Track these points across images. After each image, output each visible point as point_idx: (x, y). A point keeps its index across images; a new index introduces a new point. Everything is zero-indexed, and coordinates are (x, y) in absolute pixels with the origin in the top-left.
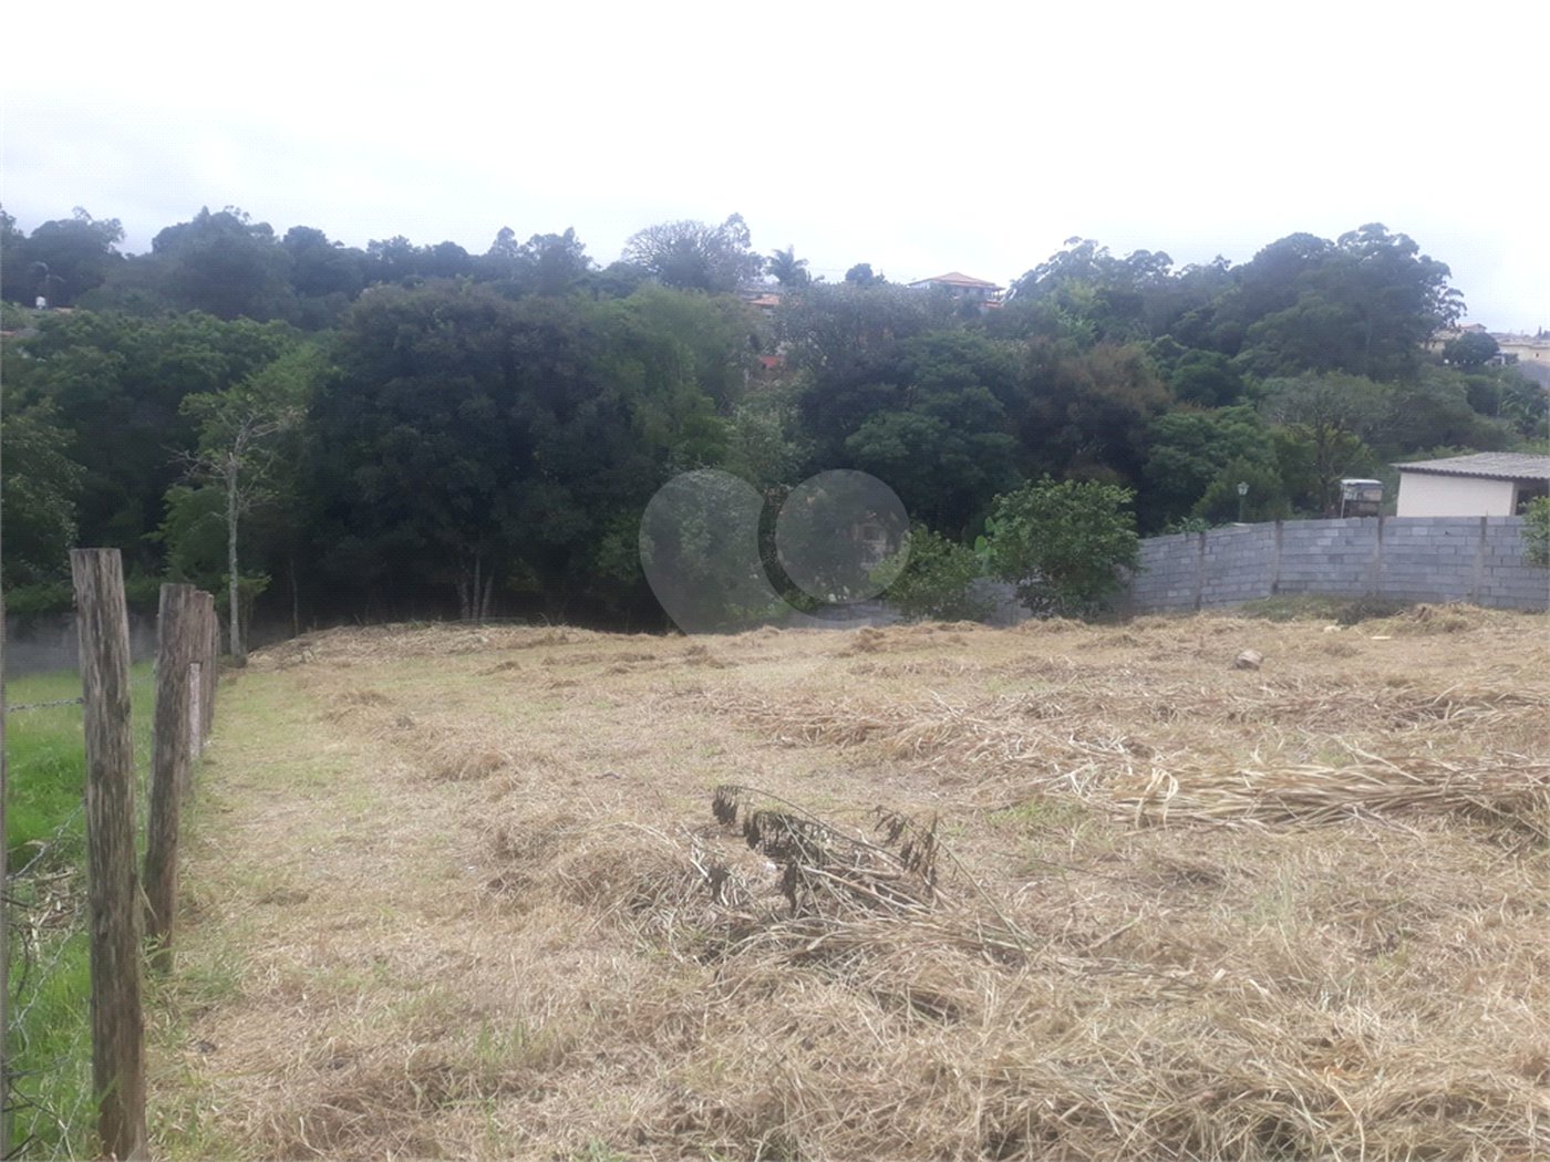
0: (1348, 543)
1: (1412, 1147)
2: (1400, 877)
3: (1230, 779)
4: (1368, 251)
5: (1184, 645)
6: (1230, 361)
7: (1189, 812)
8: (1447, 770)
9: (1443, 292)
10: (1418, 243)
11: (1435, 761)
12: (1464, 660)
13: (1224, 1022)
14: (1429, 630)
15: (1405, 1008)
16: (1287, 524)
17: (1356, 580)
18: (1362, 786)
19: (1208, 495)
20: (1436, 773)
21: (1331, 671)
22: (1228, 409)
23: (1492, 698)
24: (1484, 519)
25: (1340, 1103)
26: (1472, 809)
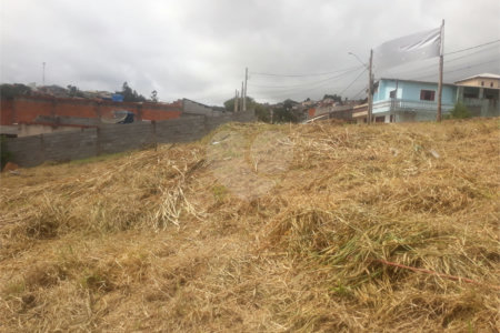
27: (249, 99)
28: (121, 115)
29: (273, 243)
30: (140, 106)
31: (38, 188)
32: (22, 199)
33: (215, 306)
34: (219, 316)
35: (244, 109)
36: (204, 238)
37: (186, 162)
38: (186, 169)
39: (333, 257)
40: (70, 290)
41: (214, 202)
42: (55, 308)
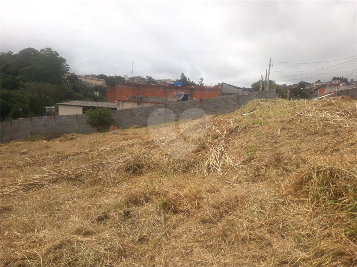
0: (48, 122)
1: (52, 259)
2: (55, 197)
3: (15, 183)
4: (48, 54)
5: (7, 150)
6: (15, 78)
7: (4, 193)
8: (65, 171)
9: (65, 65)
10: (59, 54)
11: (63, 170)
12: (74, 146)
13: (7, 246)
14: (67, 140)
15: (54, 227)
16: (33, 118)
17: (51, 130)
18: (47, 178)
19: (12, 111)
20: (63, 172)
21: (44, 152)
22: (16, 90)
23: (77, 153)
24: (77, 115)
25: (37, 255)
26: (71, 179)
27: (270, 82)
28: (180, 95)
29: (296, 191)
30: (192, 89)
31: (131, 142)
32: (121, 149)
33: (251, 232)
34: (254, 239)
35: (267, 89)
36: (240, 182)
37: (225, 127)
38: (225, 133)
39: (348, 205)
40: (151, 210)
41: (247, 157)
42: (143, 220)
